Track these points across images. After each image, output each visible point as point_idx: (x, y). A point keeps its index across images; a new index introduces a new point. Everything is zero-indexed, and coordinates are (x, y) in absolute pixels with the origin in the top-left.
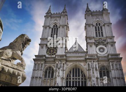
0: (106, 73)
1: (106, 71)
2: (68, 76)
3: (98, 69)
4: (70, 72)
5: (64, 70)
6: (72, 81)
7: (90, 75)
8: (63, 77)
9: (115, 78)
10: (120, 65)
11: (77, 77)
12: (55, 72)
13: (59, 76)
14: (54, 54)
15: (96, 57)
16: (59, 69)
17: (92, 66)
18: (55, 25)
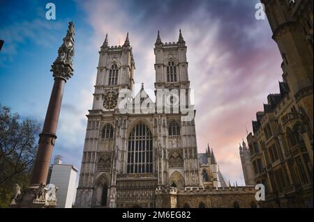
1: (176, 127)
2: (131, 135)
3: (166, 125)
4: (134, 130)
5: (125, 129)
6: (135, 141)
7: (157, 133)
11: (142, 136)
12: (115, 131)
13: (119, 136)
14: (114, 107)
16: (119, 127)
18: (115, 66)
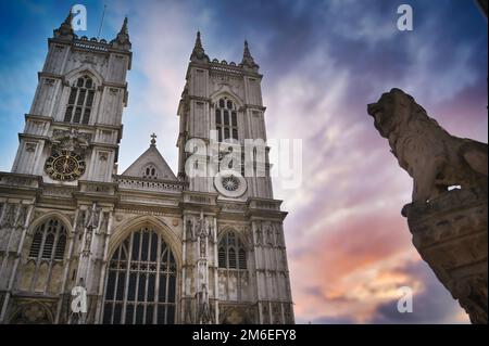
0: (237, 253)
1: (237, 249)
2: (118, 255)
3: (216, 240)
4: (126, 243)
5: (106, 236)
6: (128, 274)
7: (192, 257)
8: (99, 257)
9: (263, 271)
10: (280, 233)
11: (149, 263)
12: (74, 239)
13: (87, 253)
14: (75, 176)
15: (213, 203)
16: (90, 229)
17: (199, 230)
18: (86, 80)
